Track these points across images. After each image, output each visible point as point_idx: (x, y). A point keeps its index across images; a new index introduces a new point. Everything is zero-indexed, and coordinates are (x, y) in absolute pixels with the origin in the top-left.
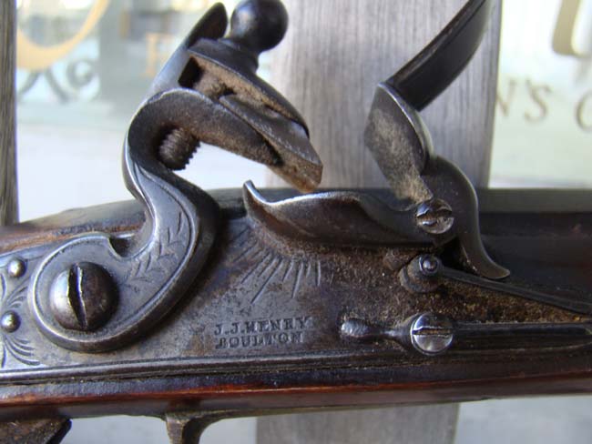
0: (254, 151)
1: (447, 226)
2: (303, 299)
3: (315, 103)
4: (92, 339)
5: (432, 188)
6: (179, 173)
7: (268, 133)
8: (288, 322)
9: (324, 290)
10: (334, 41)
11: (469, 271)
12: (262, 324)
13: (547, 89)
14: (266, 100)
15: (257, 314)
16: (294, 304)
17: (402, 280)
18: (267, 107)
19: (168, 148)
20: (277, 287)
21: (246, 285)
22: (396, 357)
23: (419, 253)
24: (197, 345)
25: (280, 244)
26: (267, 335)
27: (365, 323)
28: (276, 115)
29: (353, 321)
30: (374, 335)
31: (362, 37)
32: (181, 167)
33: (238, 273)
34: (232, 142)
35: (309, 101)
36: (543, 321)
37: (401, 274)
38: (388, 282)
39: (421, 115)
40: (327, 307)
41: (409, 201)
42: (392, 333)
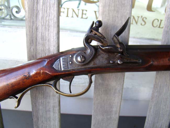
0: (100, 42)
1: (122, 50)
2: (106, 59)
3: (104, 33)
4: (83, 64)
5: (120, 46)
6: (90, 44)
7: (102, 40)
8: (104, 61)
9: (108, 58)
10: (107, 24)
11: (124, 55)
12: (101, 61)
13: (146, 18)
14: (101, 35)
15: (101, 60)
16: (105, 59)
17: (117, 57)
18: (101, 36)
19: (89, 41)
20: (103, 57)
21: (99, 57)
22: (116, 65)
23: (119, 53)
24: (94, 64)
25: (103, 53)
26: (102, 63)
27: (113, 61)
28: (102, 37)
29: (112, 61)
30: (114, 63)
31: (111, 23)
32: (90, 43)
33: (98, 56)
34: (97, 40)
35: (104, 32)
36: (133, 61)
37: (117, 56)
38: (115, 56)
39: (119, 37)
40: (108, 59)
41: (118, 47)
42: (116, 62)
